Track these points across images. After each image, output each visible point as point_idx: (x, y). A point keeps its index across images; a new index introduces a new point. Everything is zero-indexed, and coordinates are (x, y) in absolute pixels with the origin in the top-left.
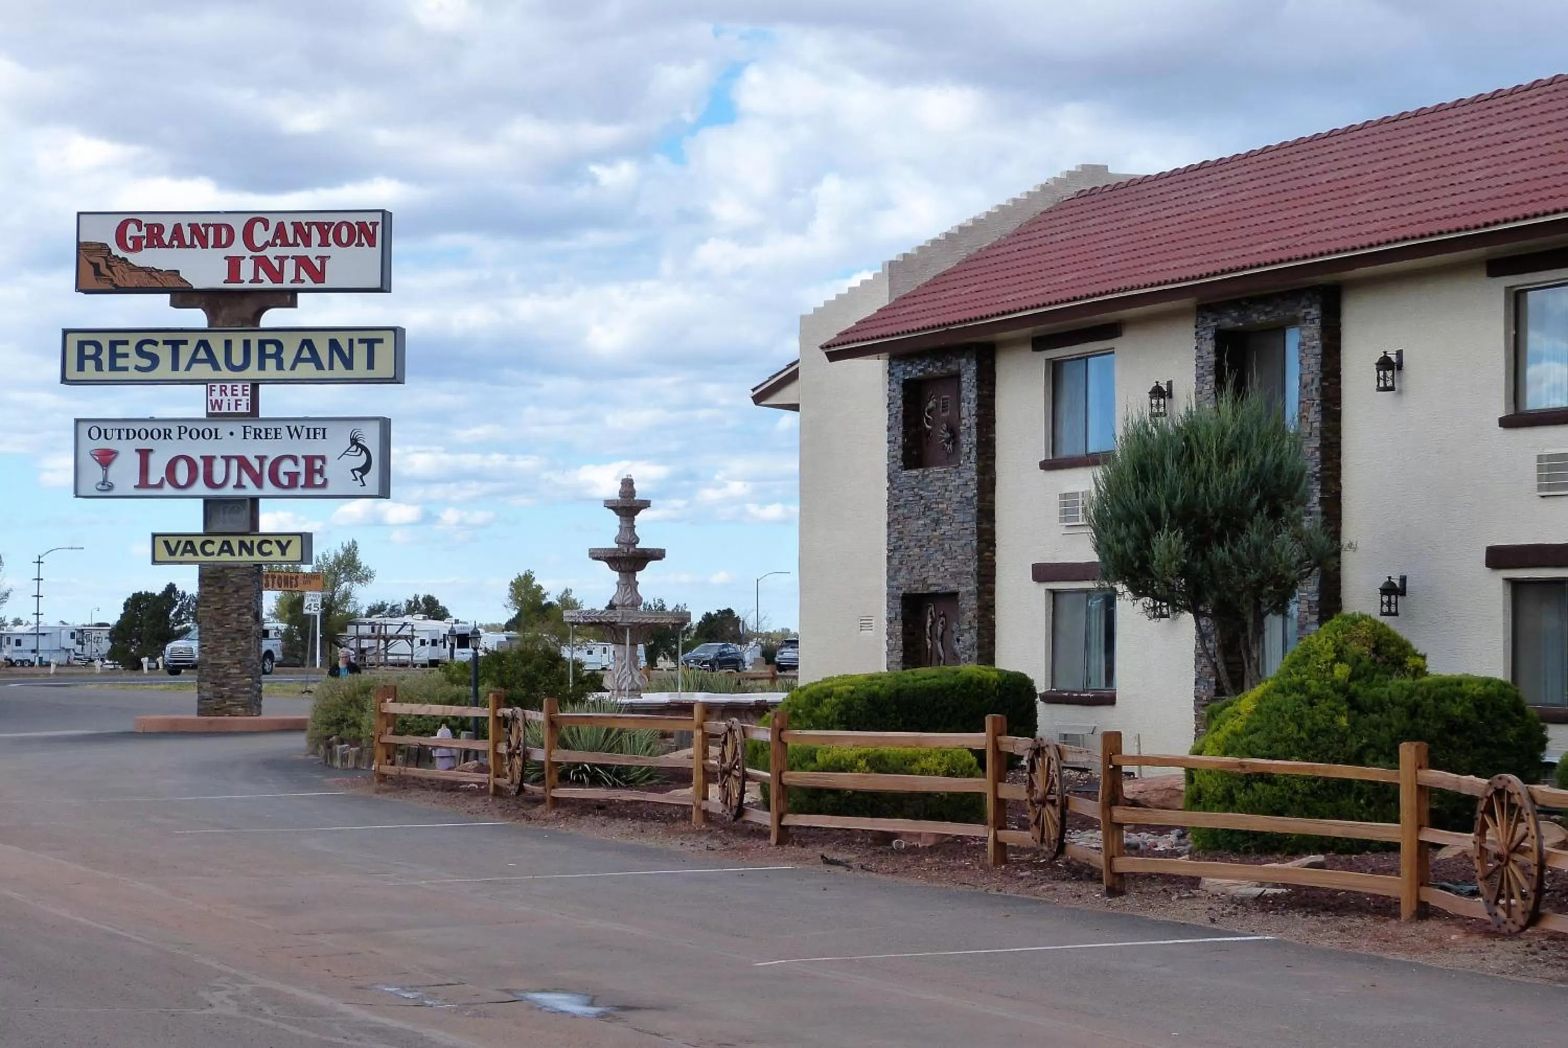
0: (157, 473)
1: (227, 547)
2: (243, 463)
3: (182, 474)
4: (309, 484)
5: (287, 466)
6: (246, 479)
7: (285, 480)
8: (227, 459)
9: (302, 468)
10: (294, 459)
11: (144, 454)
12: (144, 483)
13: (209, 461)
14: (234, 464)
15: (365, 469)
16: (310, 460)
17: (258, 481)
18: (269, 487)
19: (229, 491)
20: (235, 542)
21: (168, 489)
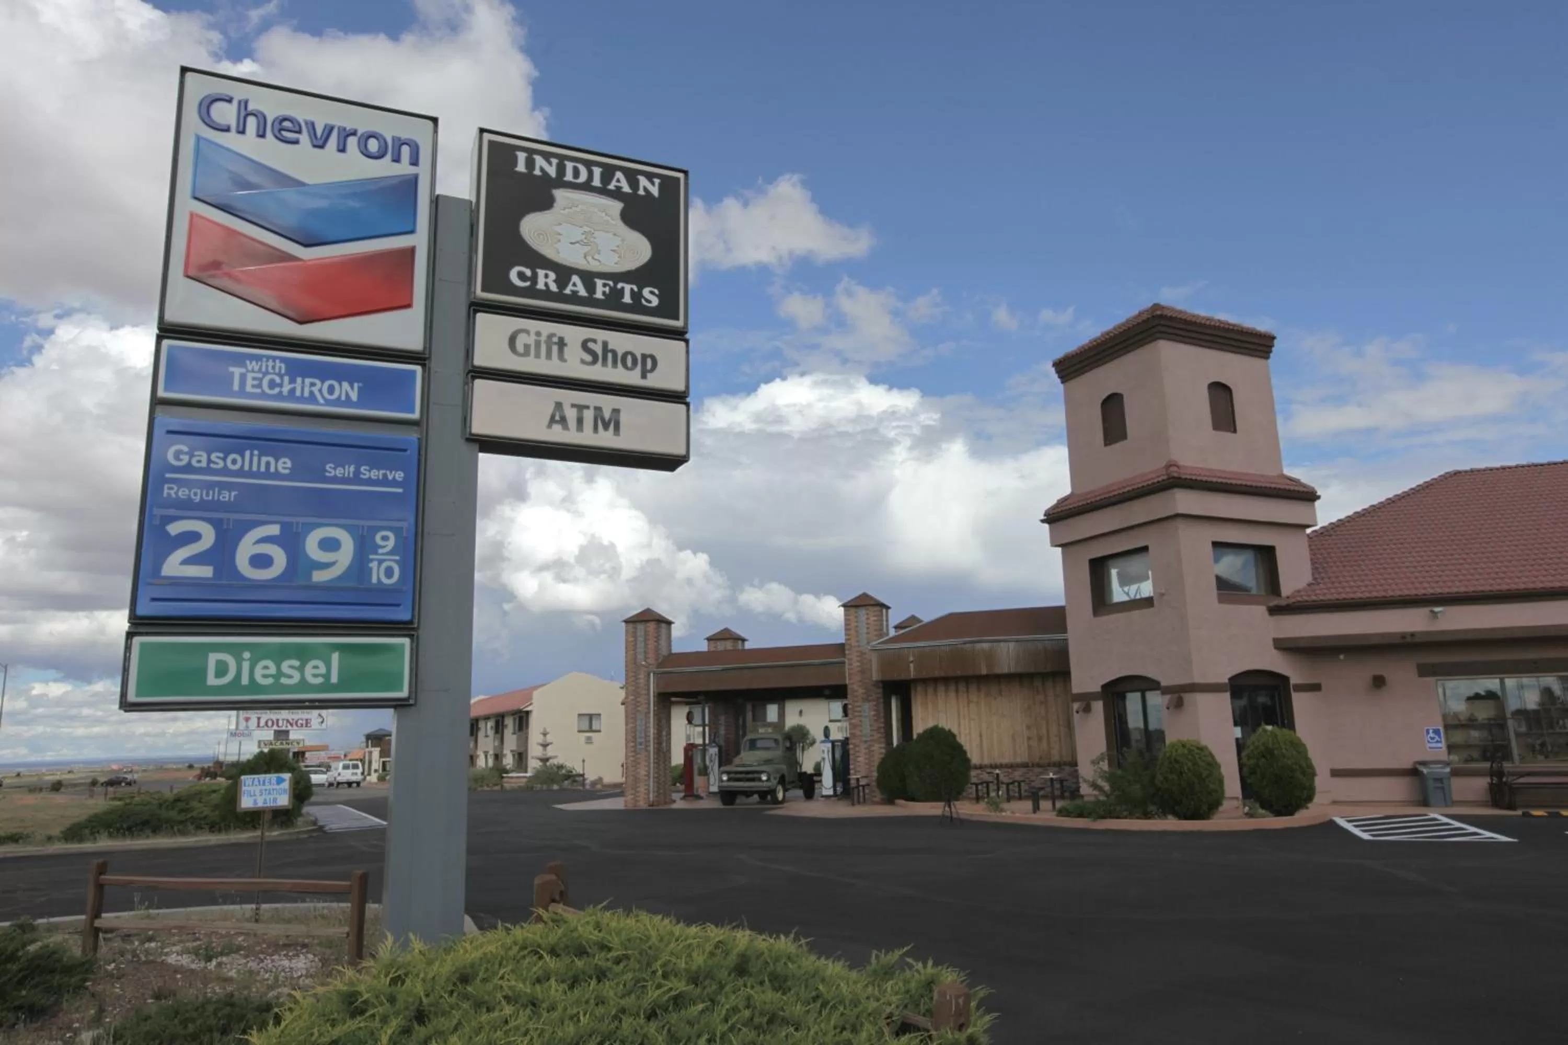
0: (262, 723)
1: (282, 744)
2: (288, 721)
3: (270, 723)
4: (306, 726)
5: (300, 722)
6: (288, 725)
7: (299, 725)
8: (283, 720)
9: (304, 722)
10: (302, 720)
11: (259, 719)
12: (258, 726)
13: (278, 720)
14: (285, 722)
15: (322, 722)
16: (307, 720)
17: (291, 725)
18: (295, 727)
19: (284, 728)
20: (284, 742)
21: (266, 728)
